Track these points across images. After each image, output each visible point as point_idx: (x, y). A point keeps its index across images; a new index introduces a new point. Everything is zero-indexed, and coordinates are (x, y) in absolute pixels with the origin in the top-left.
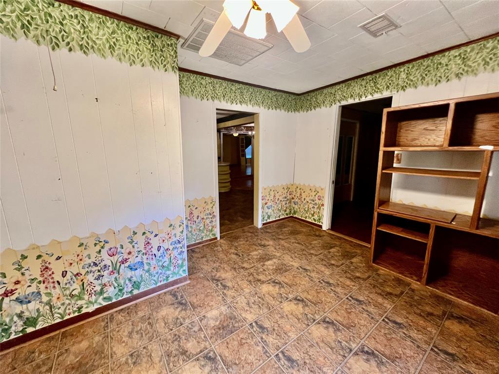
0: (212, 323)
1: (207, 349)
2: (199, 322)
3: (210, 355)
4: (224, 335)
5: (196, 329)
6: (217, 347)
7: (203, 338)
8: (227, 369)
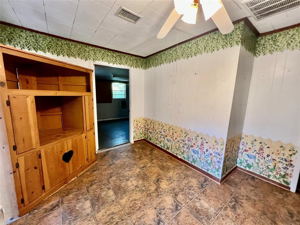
0: (198, 204)
1: (181, 205)
2: (195, 197)
3: (179, 207)
4: (193, 213)
5: (190, 197)
6: (184, 210)
7: (187, 201)
8: (174, 218)
